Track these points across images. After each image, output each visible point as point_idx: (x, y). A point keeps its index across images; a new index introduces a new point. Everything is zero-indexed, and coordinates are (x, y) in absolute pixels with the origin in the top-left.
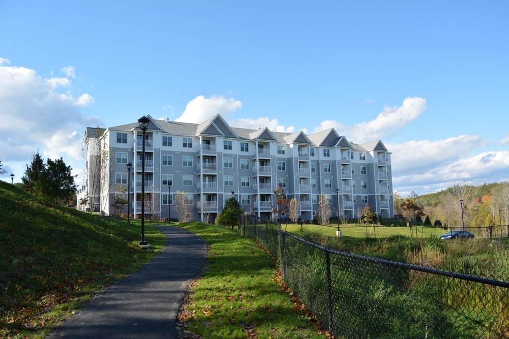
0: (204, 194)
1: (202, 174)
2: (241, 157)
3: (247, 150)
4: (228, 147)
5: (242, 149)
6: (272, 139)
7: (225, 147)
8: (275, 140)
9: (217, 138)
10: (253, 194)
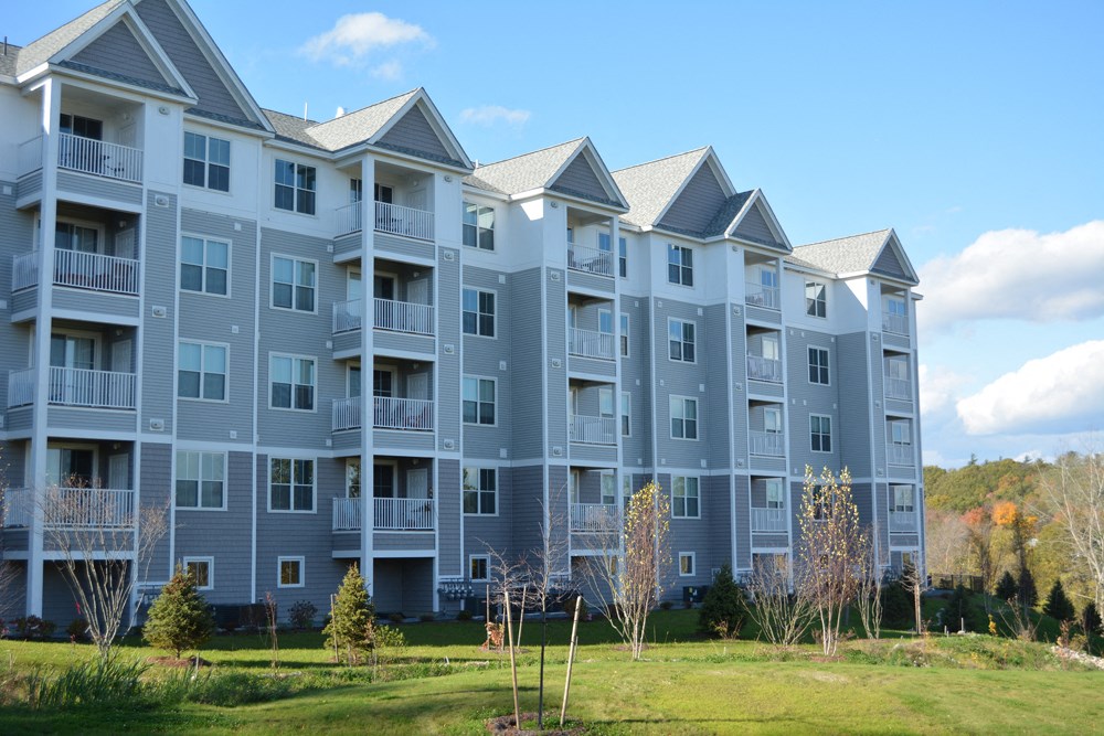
0: (52, 441)
1: (46, 313)
2: (274, 239)
3: (307, 205)
4: (205, 171)
5: (282, 199)
6: (447, 160)
7: (193, 174)
8: (460, 164)
9: (151, 110)
10: (332, 454)
